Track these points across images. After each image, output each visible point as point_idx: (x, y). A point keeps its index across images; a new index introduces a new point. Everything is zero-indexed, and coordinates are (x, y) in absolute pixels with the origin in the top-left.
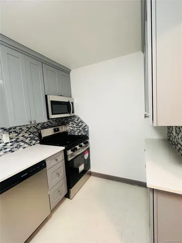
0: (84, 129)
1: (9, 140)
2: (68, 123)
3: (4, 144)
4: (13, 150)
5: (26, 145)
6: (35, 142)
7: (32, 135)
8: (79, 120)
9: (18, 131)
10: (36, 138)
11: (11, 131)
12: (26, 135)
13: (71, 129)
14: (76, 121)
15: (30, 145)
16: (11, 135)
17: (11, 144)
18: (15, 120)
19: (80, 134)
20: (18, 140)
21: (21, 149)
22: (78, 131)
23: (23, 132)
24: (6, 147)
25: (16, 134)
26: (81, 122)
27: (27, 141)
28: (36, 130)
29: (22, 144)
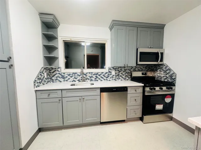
0: (171, 76)
1: (114, 74)
2: (157, 70)
3: (112, 75)
4: (116, 79)
5: (123, 79)
6: (128, 78)
7: (127, 74)
8: (167, 68)
9: (120, 70)
10: (129, 77)
11: (116, 69)
12: (124, 73)
13: (159, 75)
14: (164, 69)
15: (125, 79)
16: (116, 72)
17: (115, 76)
18: (117, 63)
19: (166, 80)
20: (119, 75)
21: (120, 80)
22: (165, 77)
23: (122, 71)
24: (113, 77)
25: (118, 72)
26: (170, 69)
27: (124, 77)
28: (130, 72)
29: (121, 78)
